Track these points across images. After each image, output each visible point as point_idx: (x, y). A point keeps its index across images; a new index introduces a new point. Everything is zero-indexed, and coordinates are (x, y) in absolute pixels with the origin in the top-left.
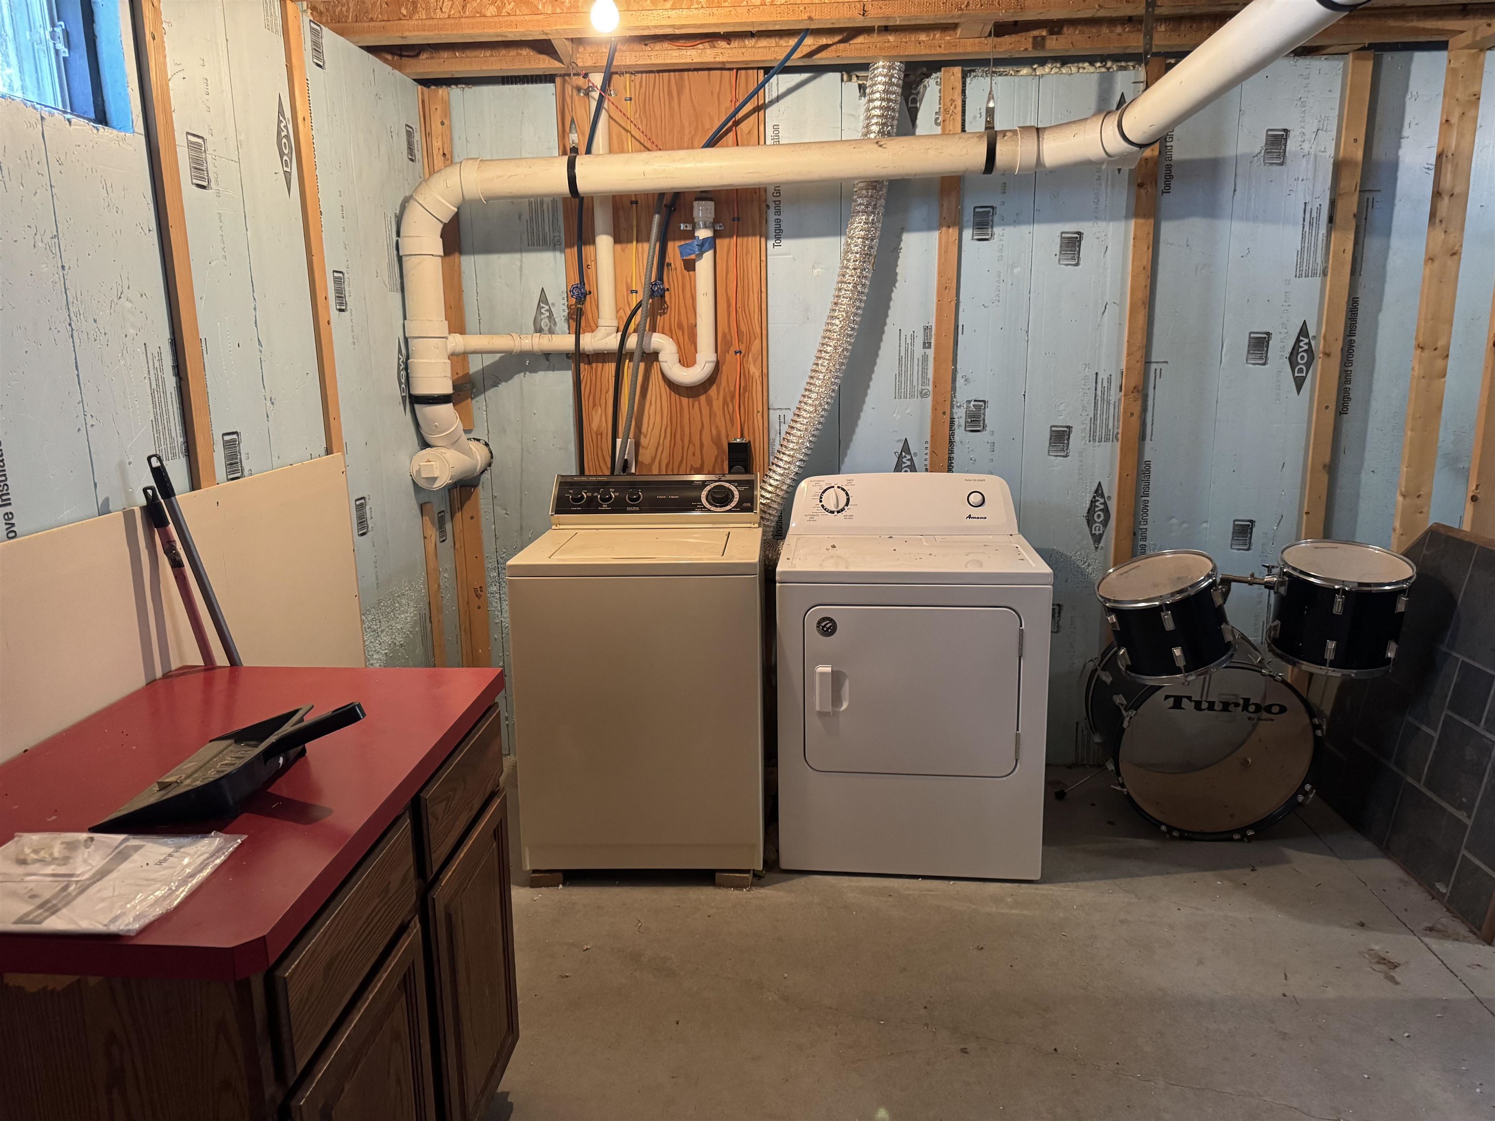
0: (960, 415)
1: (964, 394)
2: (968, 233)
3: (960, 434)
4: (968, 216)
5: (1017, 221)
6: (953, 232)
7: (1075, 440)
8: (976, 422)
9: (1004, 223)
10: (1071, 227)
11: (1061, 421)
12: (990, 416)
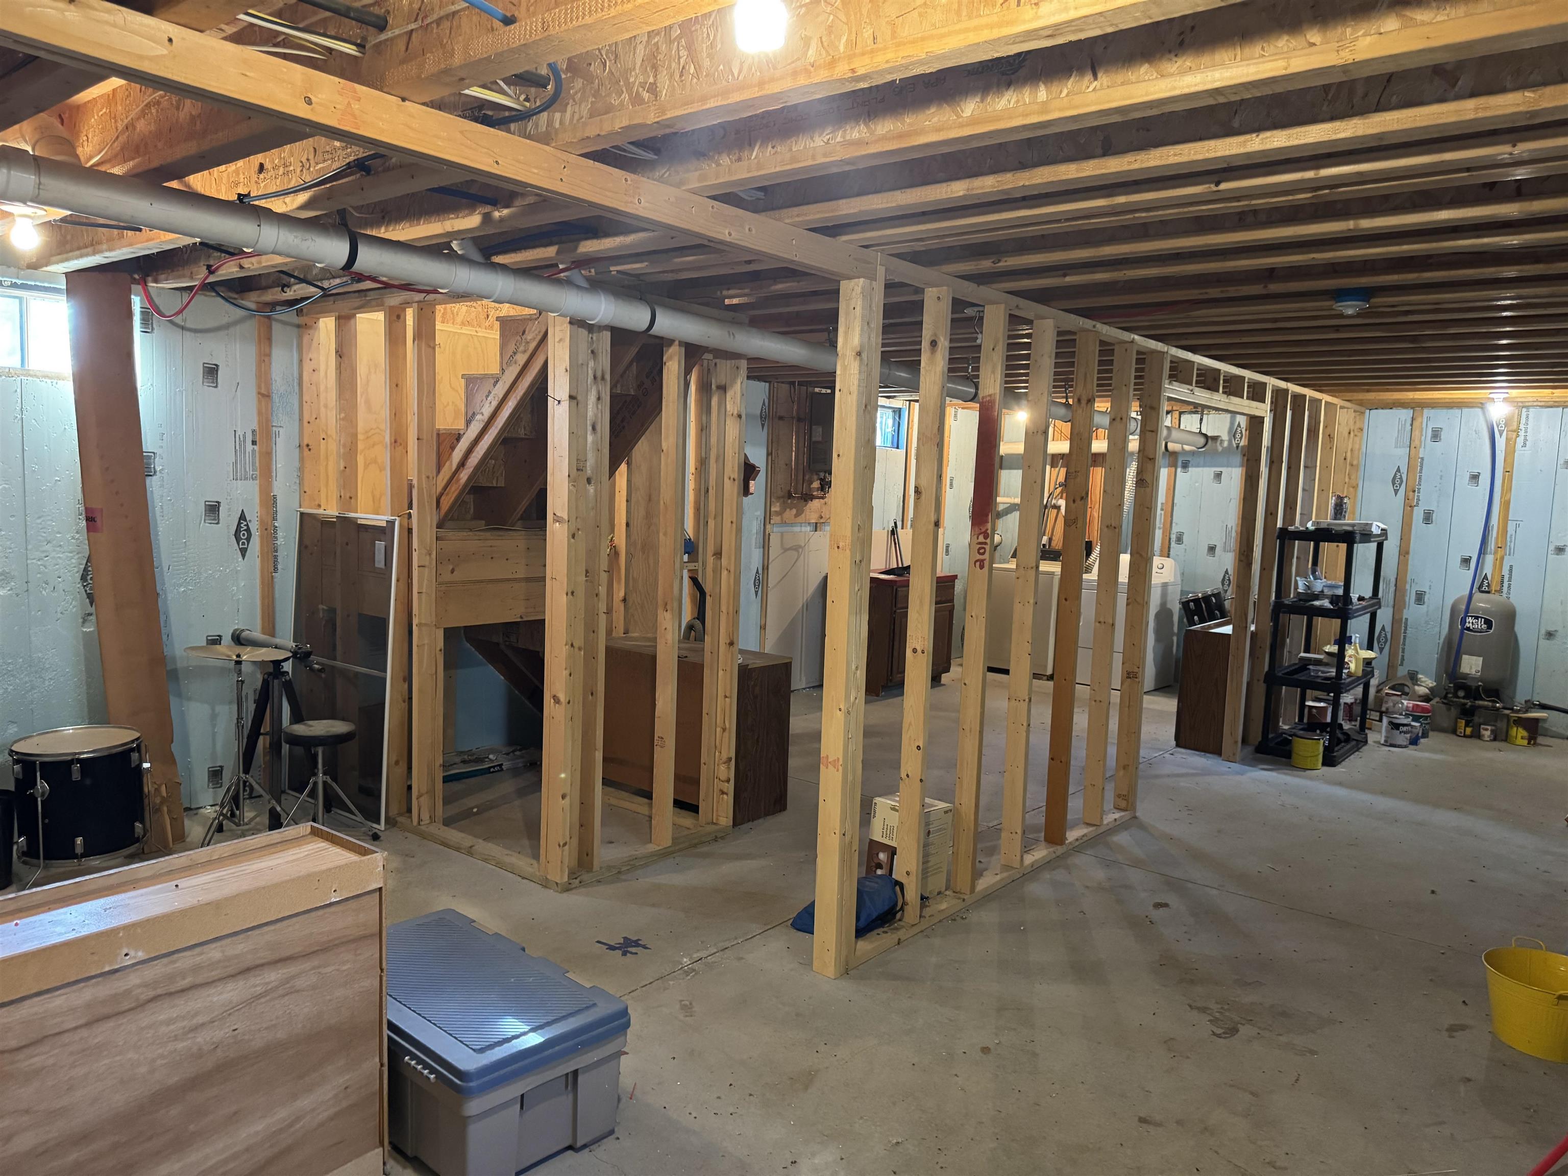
0: (1173, 537)
1: (1175, 529)
2: (1179, 470)
3: (1173, 544)
4: (1180, 463)
5: (1198, 466)
6: (1173, 469)
7: (1218, 550)
8: (1179, 540)
9: (1193, 466)
10: (1219, 469)
11: (1212, 543)
12: (1185, 538)
